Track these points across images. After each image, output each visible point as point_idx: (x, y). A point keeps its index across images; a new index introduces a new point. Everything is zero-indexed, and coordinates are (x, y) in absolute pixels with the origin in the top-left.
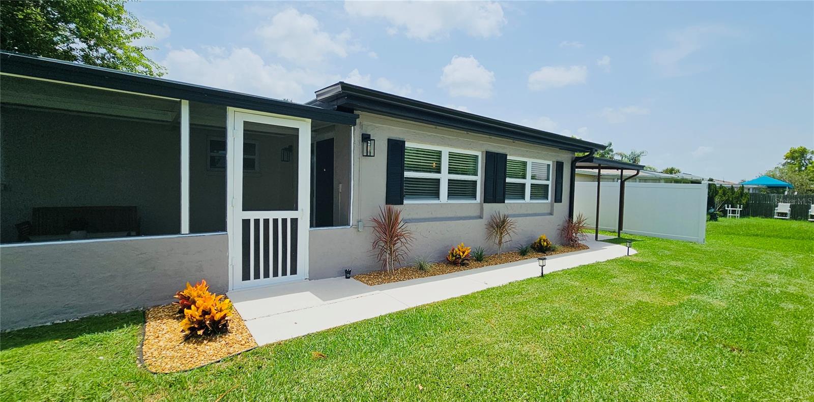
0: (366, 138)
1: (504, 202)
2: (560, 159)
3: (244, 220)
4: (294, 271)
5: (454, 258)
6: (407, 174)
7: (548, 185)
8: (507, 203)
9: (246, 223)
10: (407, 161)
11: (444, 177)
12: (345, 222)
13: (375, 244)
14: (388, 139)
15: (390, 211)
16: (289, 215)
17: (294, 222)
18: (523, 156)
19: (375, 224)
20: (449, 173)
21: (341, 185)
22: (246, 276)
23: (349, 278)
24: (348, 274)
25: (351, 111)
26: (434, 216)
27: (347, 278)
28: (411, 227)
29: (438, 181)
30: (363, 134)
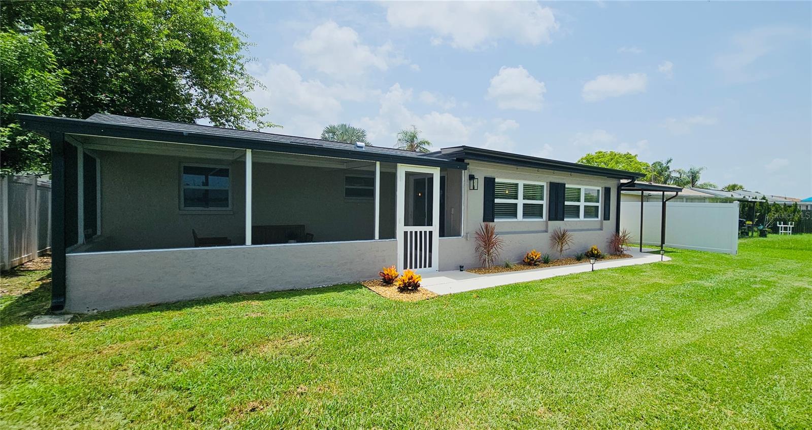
0: (472, 177)
1: (563, 220)
2: (607, 186)
3: (405, 232)
4: (430, 266)
5: (529, 260)
6: (497, 201)
7: (598, 206)
8: (566, 221)
9: (406, 233)
10: (497, 191)
11: (520, 202)
12: (458, 234)
13: (477, 249)
14: (485, 178)
15: (487, 227)
16: (427, 229)
17: (431, 233)
18: (579, 184)
19: (477, 236)
20: (524, 199)
21: (453, 209)
22: (405, 267)
23: (462, 271)
24: (461, 268)
25: (463, 161)
26: (513, 230)
27: (461, 271)
28: (500, 237)
29: (516, 204)
30: (470, 175)
